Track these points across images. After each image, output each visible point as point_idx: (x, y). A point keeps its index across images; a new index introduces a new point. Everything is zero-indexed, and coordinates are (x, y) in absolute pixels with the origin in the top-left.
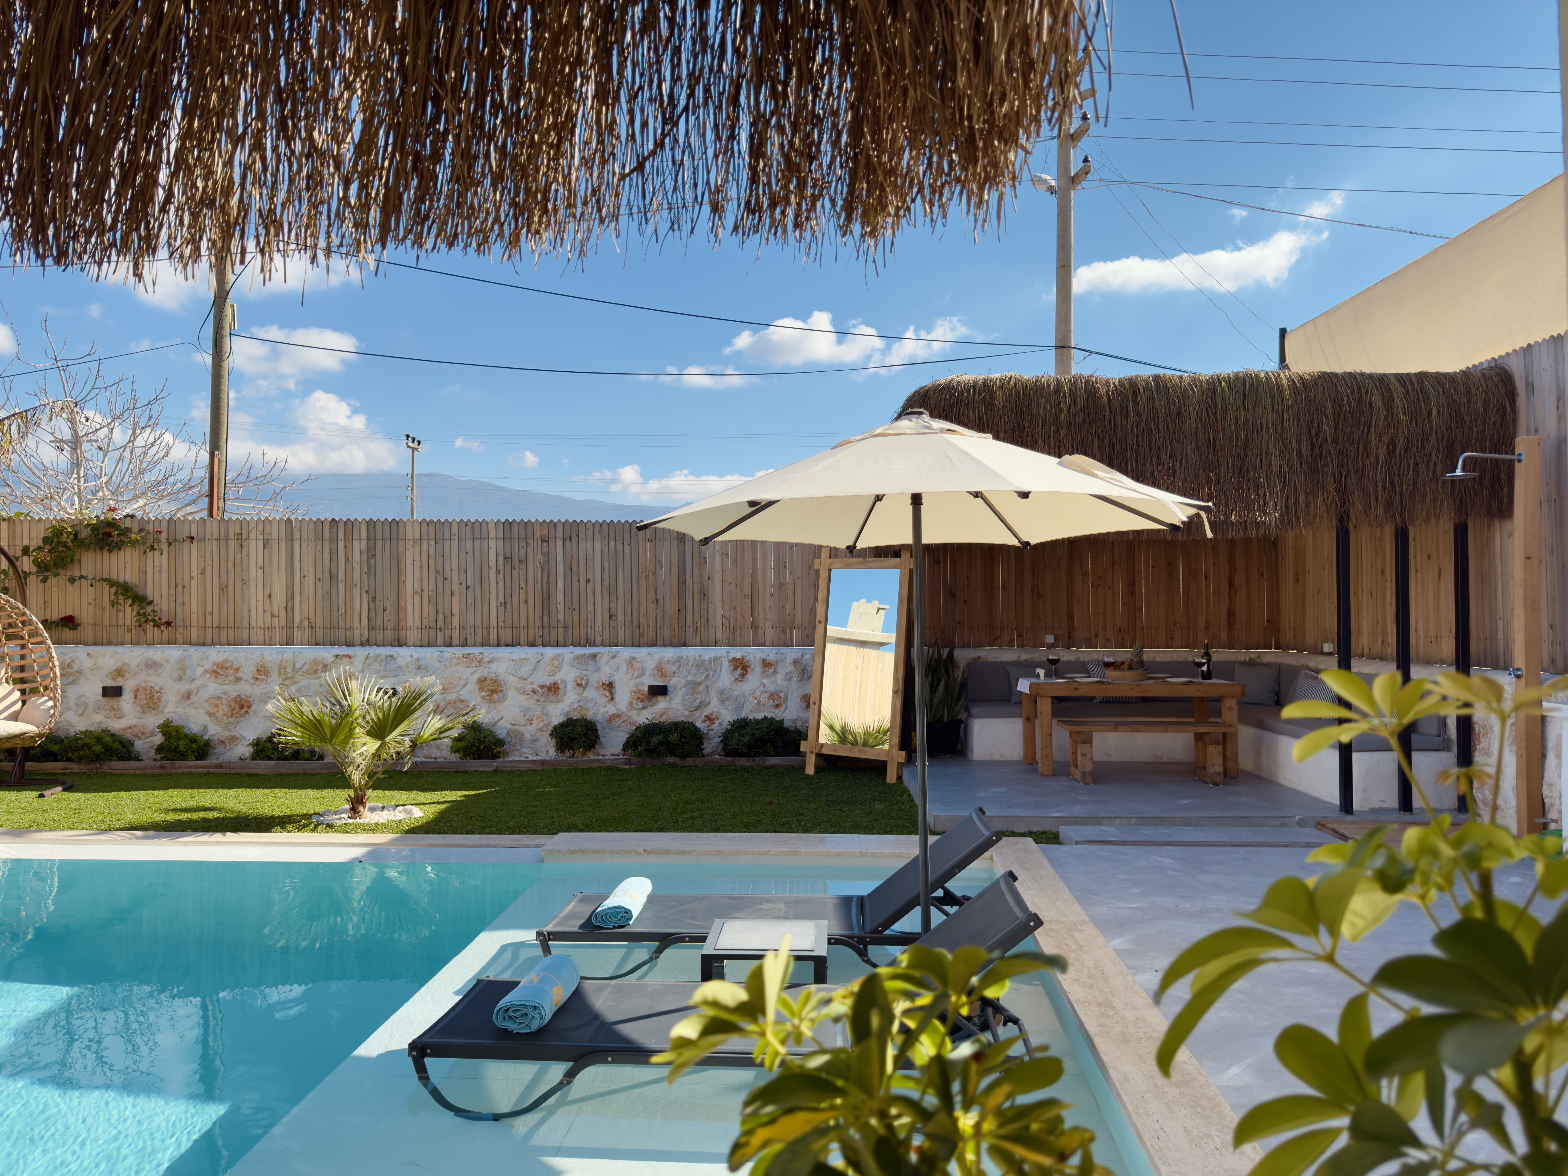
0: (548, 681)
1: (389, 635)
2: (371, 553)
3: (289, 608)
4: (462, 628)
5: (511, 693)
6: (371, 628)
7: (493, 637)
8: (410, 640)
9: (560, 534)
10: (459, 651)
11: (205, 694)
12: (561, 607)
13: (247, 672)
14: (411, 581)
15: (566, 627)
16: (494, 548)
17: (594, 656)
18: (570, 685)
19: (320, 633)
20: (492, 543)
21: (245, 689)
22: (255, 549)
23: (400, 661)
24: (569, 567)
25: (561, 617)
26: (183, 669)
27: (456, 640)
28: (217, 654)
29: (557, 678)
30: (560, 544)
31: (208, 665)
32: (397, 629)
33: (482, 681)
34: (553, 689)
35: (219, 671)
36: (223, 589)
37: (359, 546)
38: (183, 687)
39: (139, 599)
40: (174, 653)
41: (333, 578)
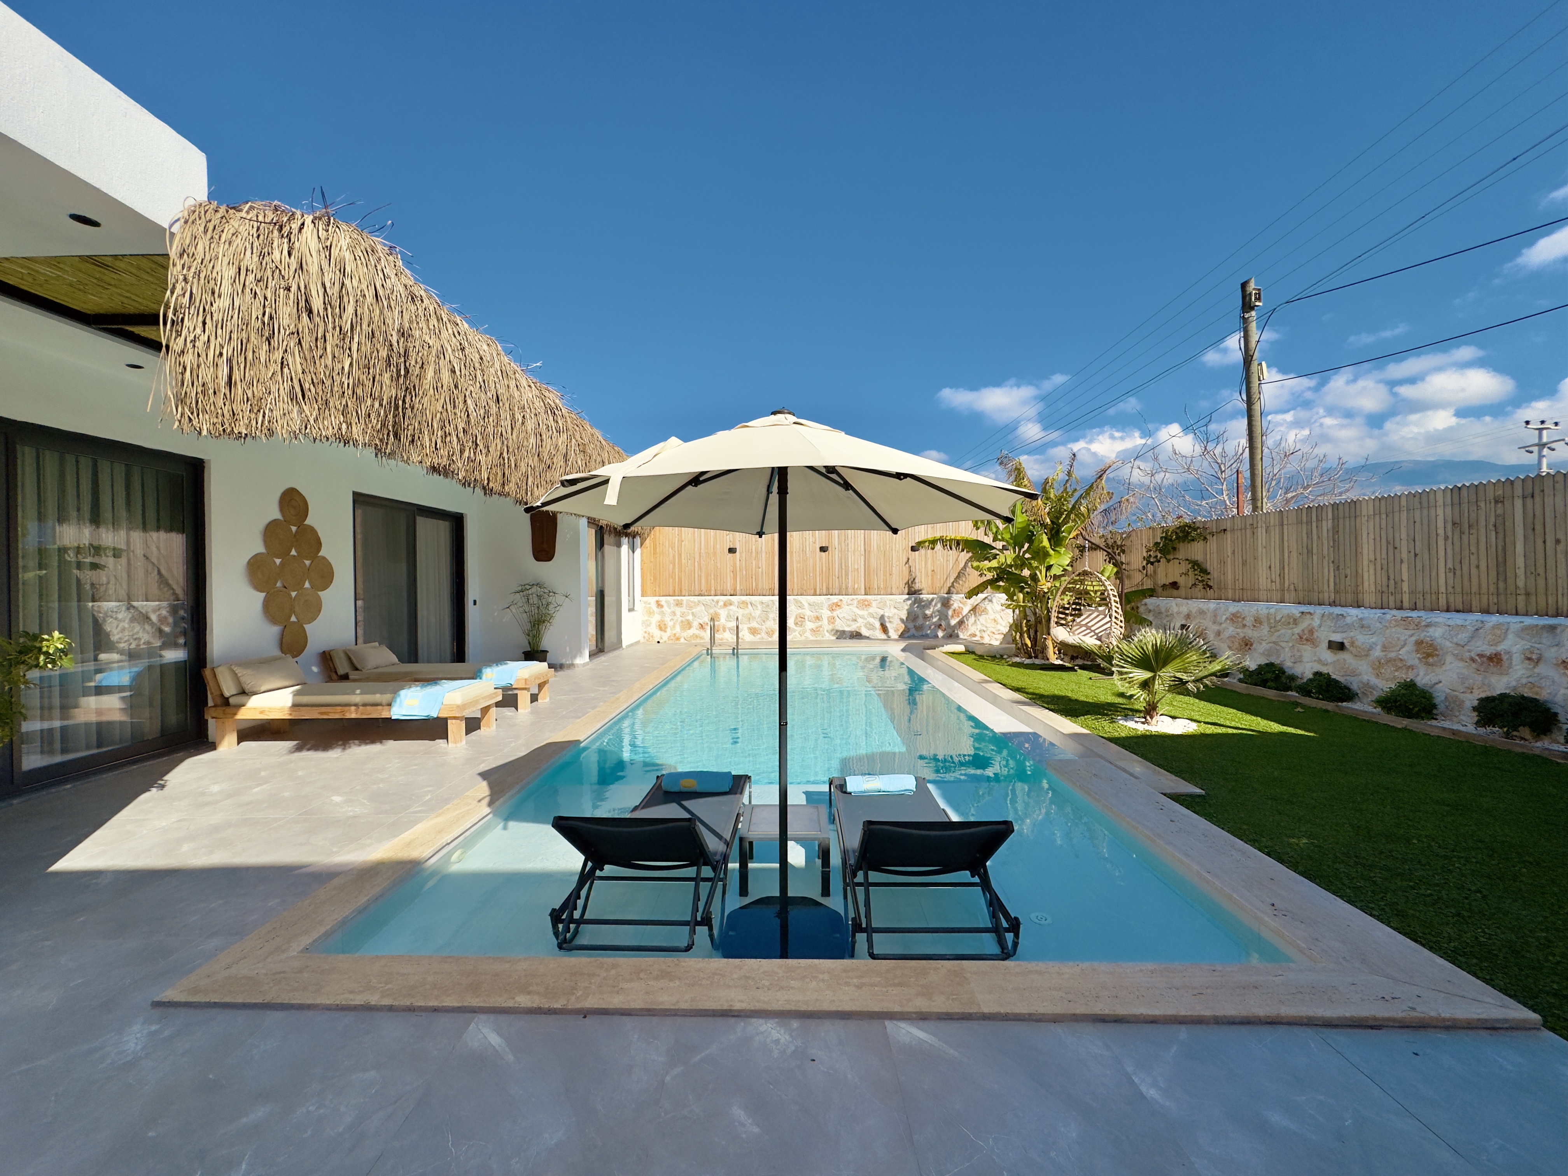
0: (1489, 651)
1: (1350, 598)
2: (1335, 530)
3: (1282, 576)
4: (1412, 593)
5: (1449, 658)
6: (1336, 592)
7: (1443, 602)
8: (1367, 603)
9: (1518, 491)
10: (1399, 614)
12: (1521, 572)
13: (1249, 621)
14: (1367, 551)
15: (1527, 594)
16: (1442, 514)
17: (1552, 628)
18: (1517, 658)
19: (1301, 594)
20: (1440, 512)
21: (1249, 632)
22: (1261, 533)
23: (1348, 620)
24: (1531, 528)
25: (1521, 583)
26: (1215, 616)
27: (1406, 604)
28: (1234, 607)
29: (1500, 648)
30: (1518, 503)
31: (1228, 615)
32: (1356, 593)
33: (1419, 643)
34: (1495, 659)
35: (1235, 618)
36: (1244, 563)
37: (1327, 525)
38: (1216, 628)
39: (1204, 571)
40: (1212, 605)
41: (1310, 552)
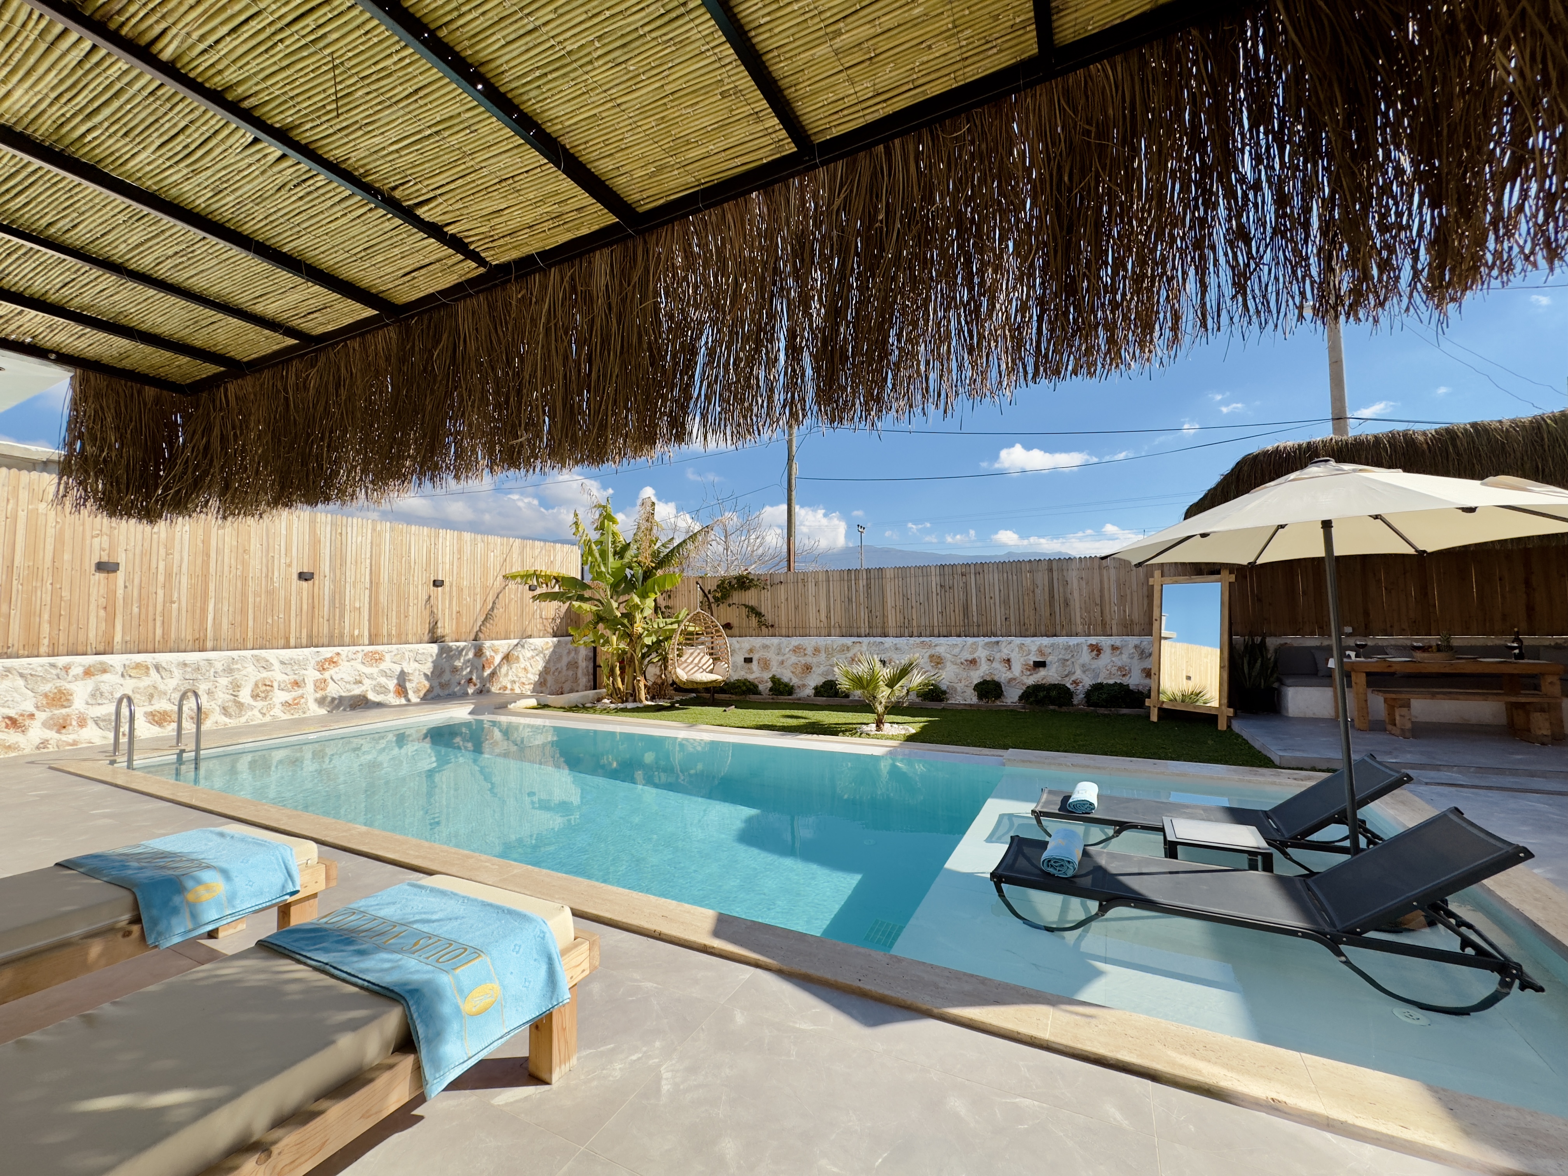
0: (970, 658)
1: (879, 631)
2: (868, 586)
3: (828, 617)
4: (918, 627)
5: (948, 664)
6: (870, 627)
7: (936, 632)
8: (891, 634)
9: (973, 571)
10: (918, 640)
11: (790, 662)
12: (975, 614)
13: (809, 651)
14: (890, 602)
15: (978, 626)
16: (935, 580)
17: (998, 642)
18: (983, 660)
19: (844, 630)
20: (933, 578)
21: (809, 660)
22: (811, 587)
23: (886, 645)
24: (978, 590)
25: (975, 620)
26: (780, 649)
27: (915, 633)
28: (795, 641)
29: (975, 655)
30: (973, 577)
31: (791, 647)
32: (883, 627)
33: (931, 657)
34: (973, 662)
35: (797, 650)
36: (796, 608)
37: (862, 583)
38: (780, 658)
39: (759, 614)
40: (775, 640)
41: (850, 600)
